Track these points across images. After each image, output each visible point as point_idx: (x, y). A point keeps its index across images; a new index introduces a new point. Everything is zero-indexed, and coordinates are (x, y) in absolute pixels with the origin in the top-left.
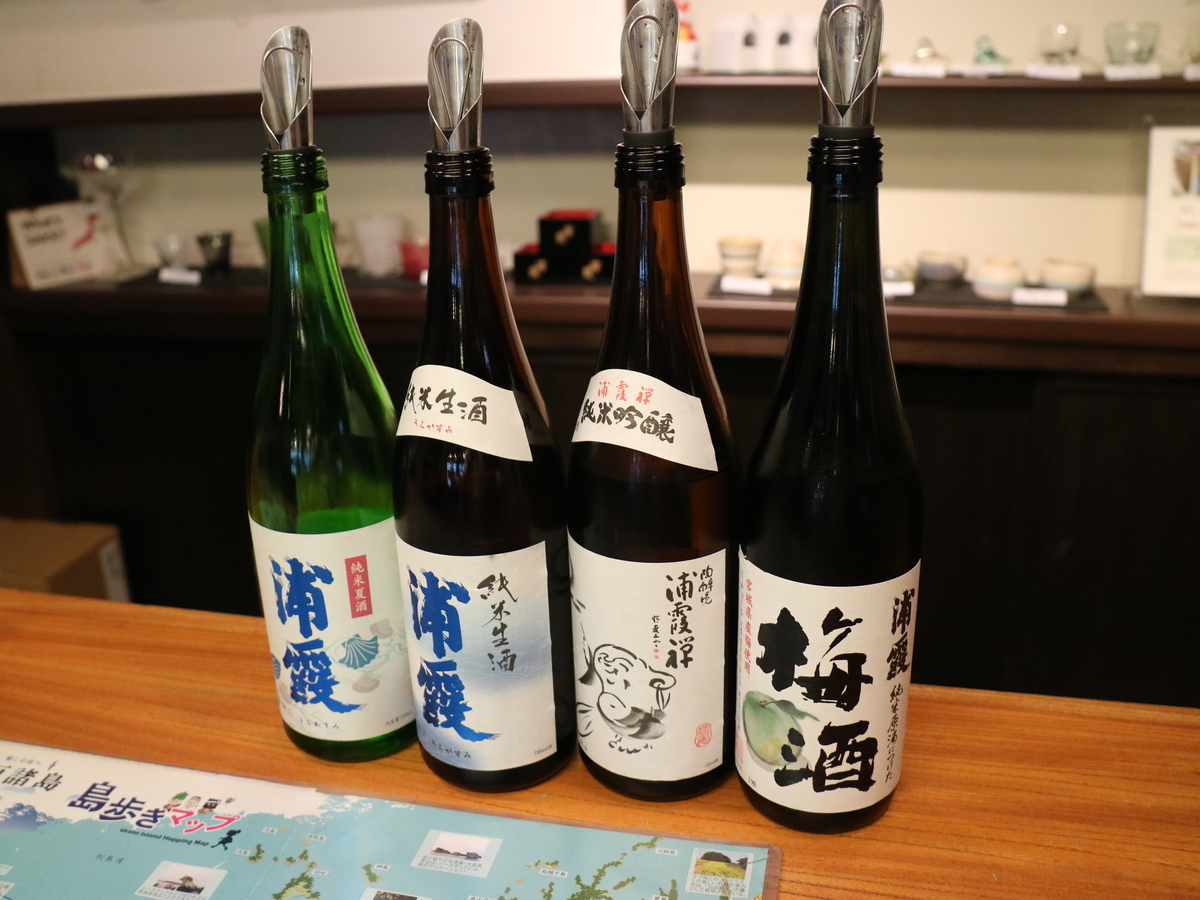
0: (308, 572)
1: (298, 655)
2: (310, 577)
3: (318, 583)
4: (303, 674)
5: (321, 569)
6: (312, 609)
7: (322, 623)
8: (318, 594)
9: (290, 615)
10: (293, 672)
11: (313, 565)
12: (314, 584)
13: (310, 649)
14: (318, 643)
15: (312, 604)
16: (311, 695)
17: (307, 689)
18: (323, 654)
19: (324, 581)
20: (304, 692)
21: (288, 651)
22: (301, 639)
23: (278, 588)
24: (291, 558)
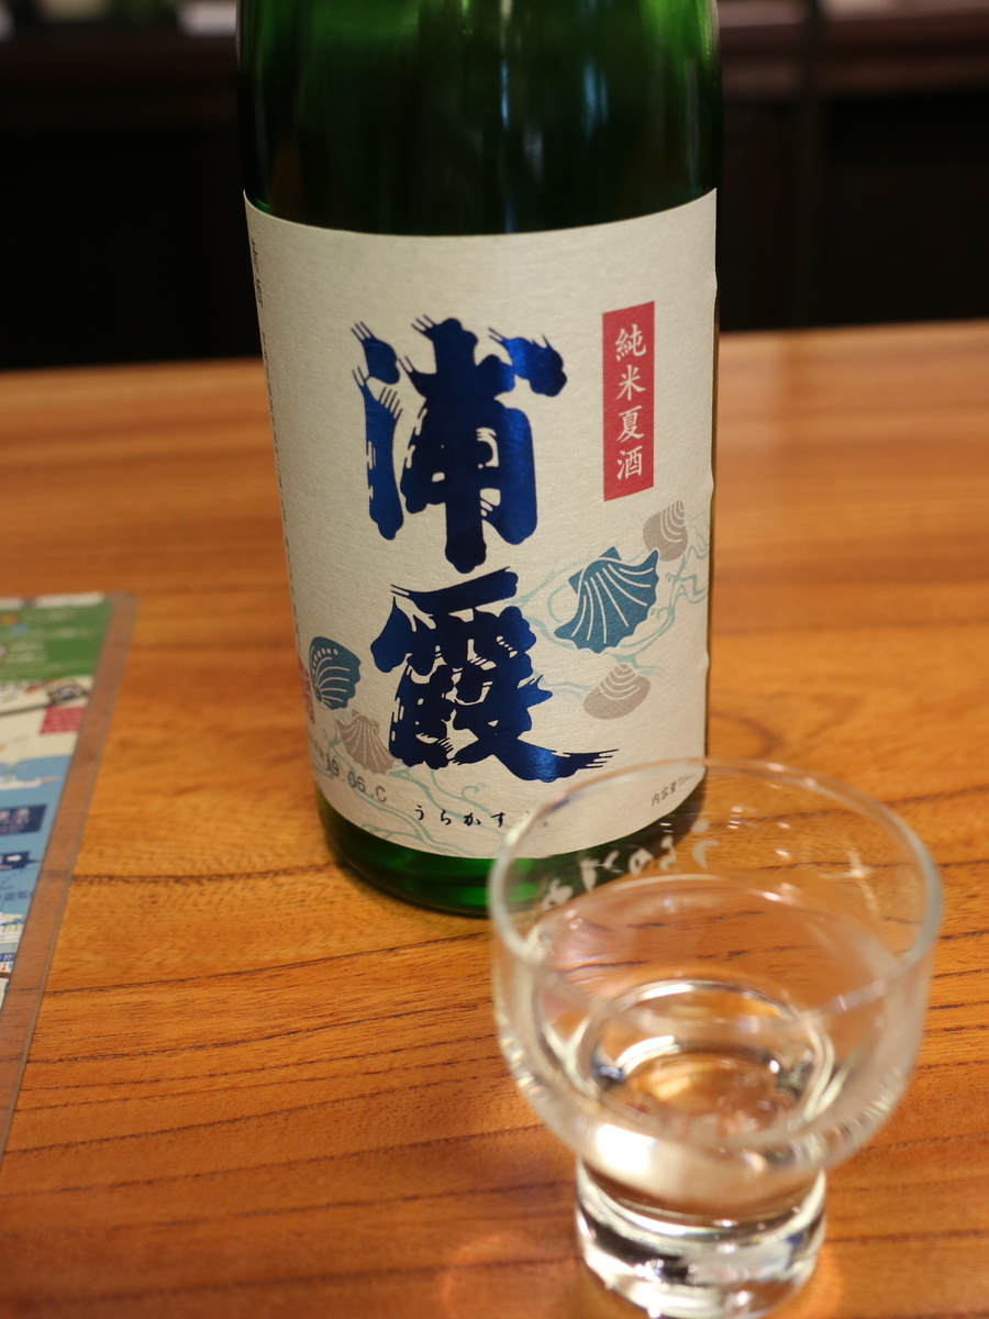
0: (492, 360)
1: (431, 625)
2: (495, 375)
3: (519, 396)
4: (442, 680)
5: (535, 346)
6: (492, 477)
7: (518, 520)
8: (516, 432)
9: (416, 506)
10: (406, 678)
11: (511, 335)
12: (507, 400)
13: (470, 603)
14: (504, 583)
15: (494, 462)
16: (461, 738)
17: (449, 724)
18: (512, 613)
19: (537, 387)
20: (442, 733)
21: (397, 616)
22: (448, 576)
23: (380, 422)
24: (439, 319)
